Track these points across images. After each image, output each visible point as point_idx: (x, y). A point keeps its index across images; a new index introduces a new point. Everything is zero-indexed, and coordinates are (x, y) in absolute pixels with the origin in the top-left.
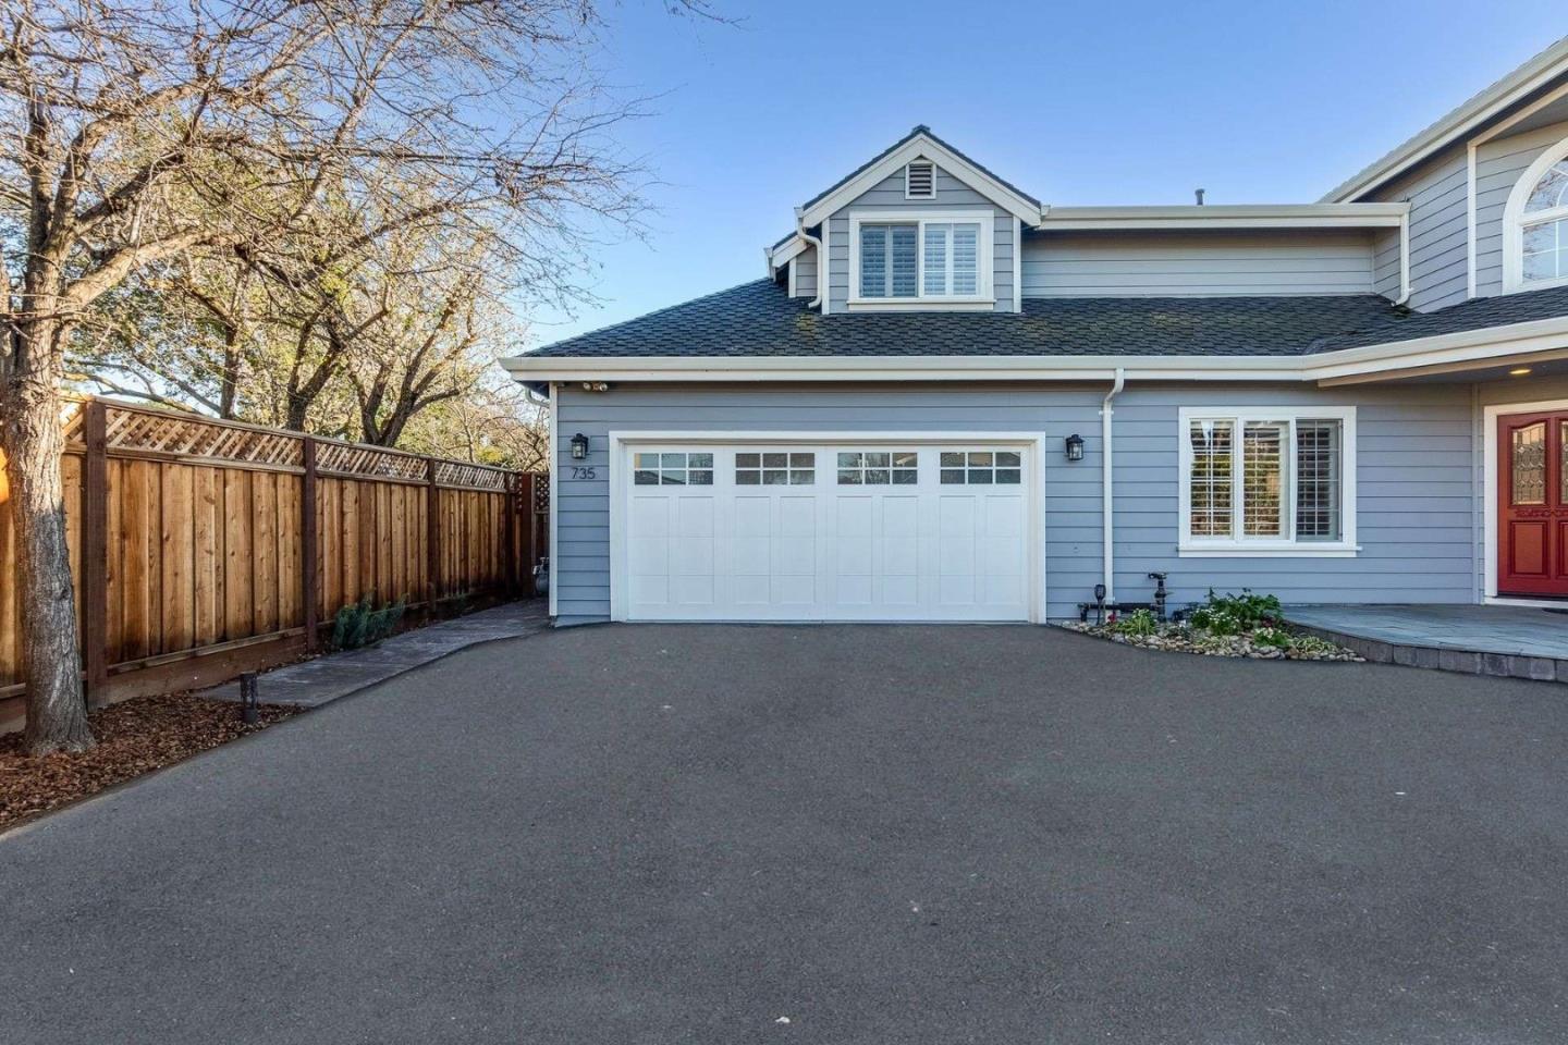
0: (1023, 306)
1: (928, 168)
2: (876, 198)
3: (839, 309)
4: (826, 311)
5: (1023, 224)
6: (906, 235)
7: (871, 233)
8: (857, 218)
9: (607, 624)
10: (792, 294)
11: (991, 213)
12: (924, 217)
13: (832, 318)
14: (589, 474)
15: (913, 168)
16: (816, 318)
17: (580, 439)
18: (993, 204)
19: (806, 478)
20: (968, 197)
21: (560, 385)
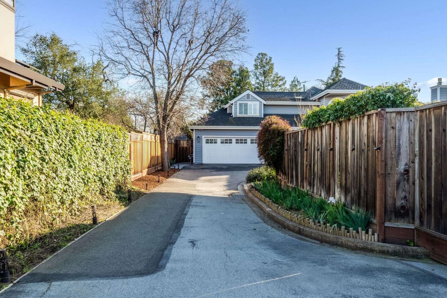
0: (264, 116)
1: (249, 95)
2: (242, 99)
3: (236, 116)
4: (234, 116)
5: (264, 104)
6: (246, 105)
7: (241, 105)
8: (238, 102)
9: (202, 164)
10: (228, 112)
11: (259, 102)
12: (249, 103)
13: (235, 118)
14: (199, 142)
15: (247, 95)
16: (232, 118)
17: (198, 137)
18: (259, 101)
19: (231, 143)
20: (255, 99)
21: (195, 129)
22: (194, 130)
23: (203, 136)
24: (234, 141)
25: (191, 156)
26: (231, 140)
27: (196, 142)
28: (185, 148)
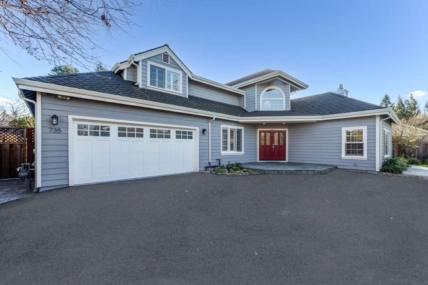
1: (168, 55)
2: (153, 59)
4: (140, 87)
5: (189, 78)
6: (161, 72)
8: (149, 63)
10: (125, 79)
12: (167, 69)
13: (144, 90)
14: (58, 131)
15: (164, 54)
17: (55, 117)
18: (182, 70)
19: (141, 136)
20: (177, 67)
21: (43, 94)
22: (39, 98)
23: (70, 117)
24: (147, 132)
25: (26, 167)
26: (142, 130)
27: (47, 130)
28: (8, 146)
